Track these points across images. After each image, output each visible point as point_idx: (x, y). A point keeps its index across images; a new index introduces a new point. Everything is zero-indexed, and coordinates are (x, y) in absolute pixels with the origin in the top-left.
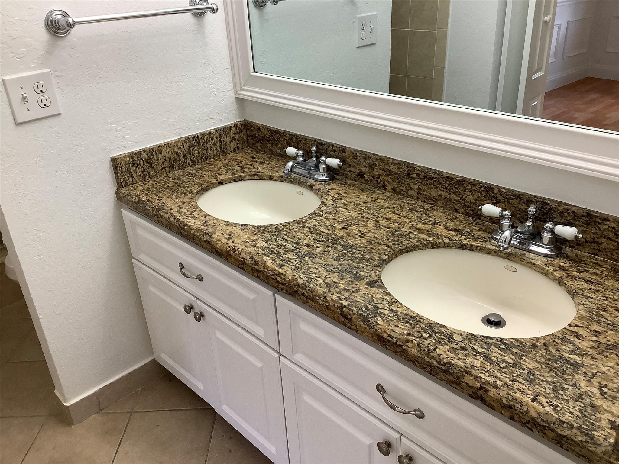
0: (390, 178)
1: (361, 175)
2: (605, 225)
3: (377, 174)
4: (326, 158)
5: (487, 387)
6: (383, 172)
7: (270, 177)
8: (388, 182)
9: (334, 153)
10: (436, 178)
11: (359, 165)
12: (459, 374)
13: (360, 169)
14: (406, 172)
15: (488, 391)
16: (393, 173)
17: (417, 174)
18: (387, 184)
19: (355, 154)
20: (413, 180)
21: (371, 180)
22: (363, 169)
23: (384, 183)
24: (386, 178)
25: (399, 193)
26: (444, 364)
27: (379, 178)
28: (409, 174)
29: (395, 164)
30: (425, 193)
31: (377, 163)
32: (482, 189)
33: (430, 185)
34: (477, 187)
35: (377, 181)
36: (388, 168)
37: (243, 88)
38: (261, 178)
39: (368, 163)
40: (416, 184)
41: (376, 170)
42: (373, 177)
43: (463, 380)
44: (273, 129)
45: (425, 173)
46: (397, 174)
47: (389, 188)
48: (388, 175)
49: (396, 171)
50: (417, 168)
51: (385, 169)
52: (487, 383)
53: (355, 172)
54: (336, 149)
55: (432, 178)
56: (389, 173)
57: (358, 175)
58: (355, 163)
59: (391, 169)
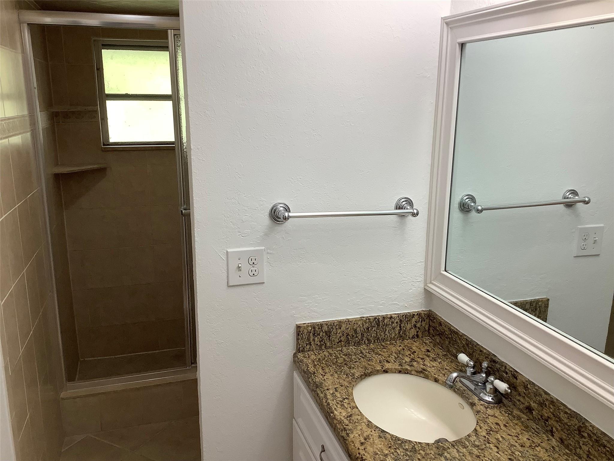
0: (559, 425)
1: (530, 409)
3: (546, 415)
4: (496, 379)
6: (552, 416)
7: (436, 379)
8: (557, 429)
9: (505, 375)
10: (609, 448)
11: (529, 398)
13: (530, 403)
14: (576, 427)
16: (563, 422)
17: (588, 434)
18: (555, 430)
19: (527, 385)
20: (583, 439)
21: (539, 418)
22: (533, 405)
23: (552, 428)
24: (555, 423)
27: (547, 421)
28: (579, 430)
29: (566, 413)
31: (547, 404)
33: (601, 452)
35: (545, 423)
36: (558, 414)
37: (433, 282)
38: (426, 377)
39: (538, 400)
40: (586, 445)
41: (545, 411)
42: (541, 416)
44: (453, 328)
46: (568, 425)
47: (556, 435)
49: (566, 421)
50: (589, 428)
51: (554, 414)
53: (524, 404)
54: (508, 371)
55: (605, 446)
56: (558, 420)
57: (526, 408)
58: (525, 394)
59: (561, 417)
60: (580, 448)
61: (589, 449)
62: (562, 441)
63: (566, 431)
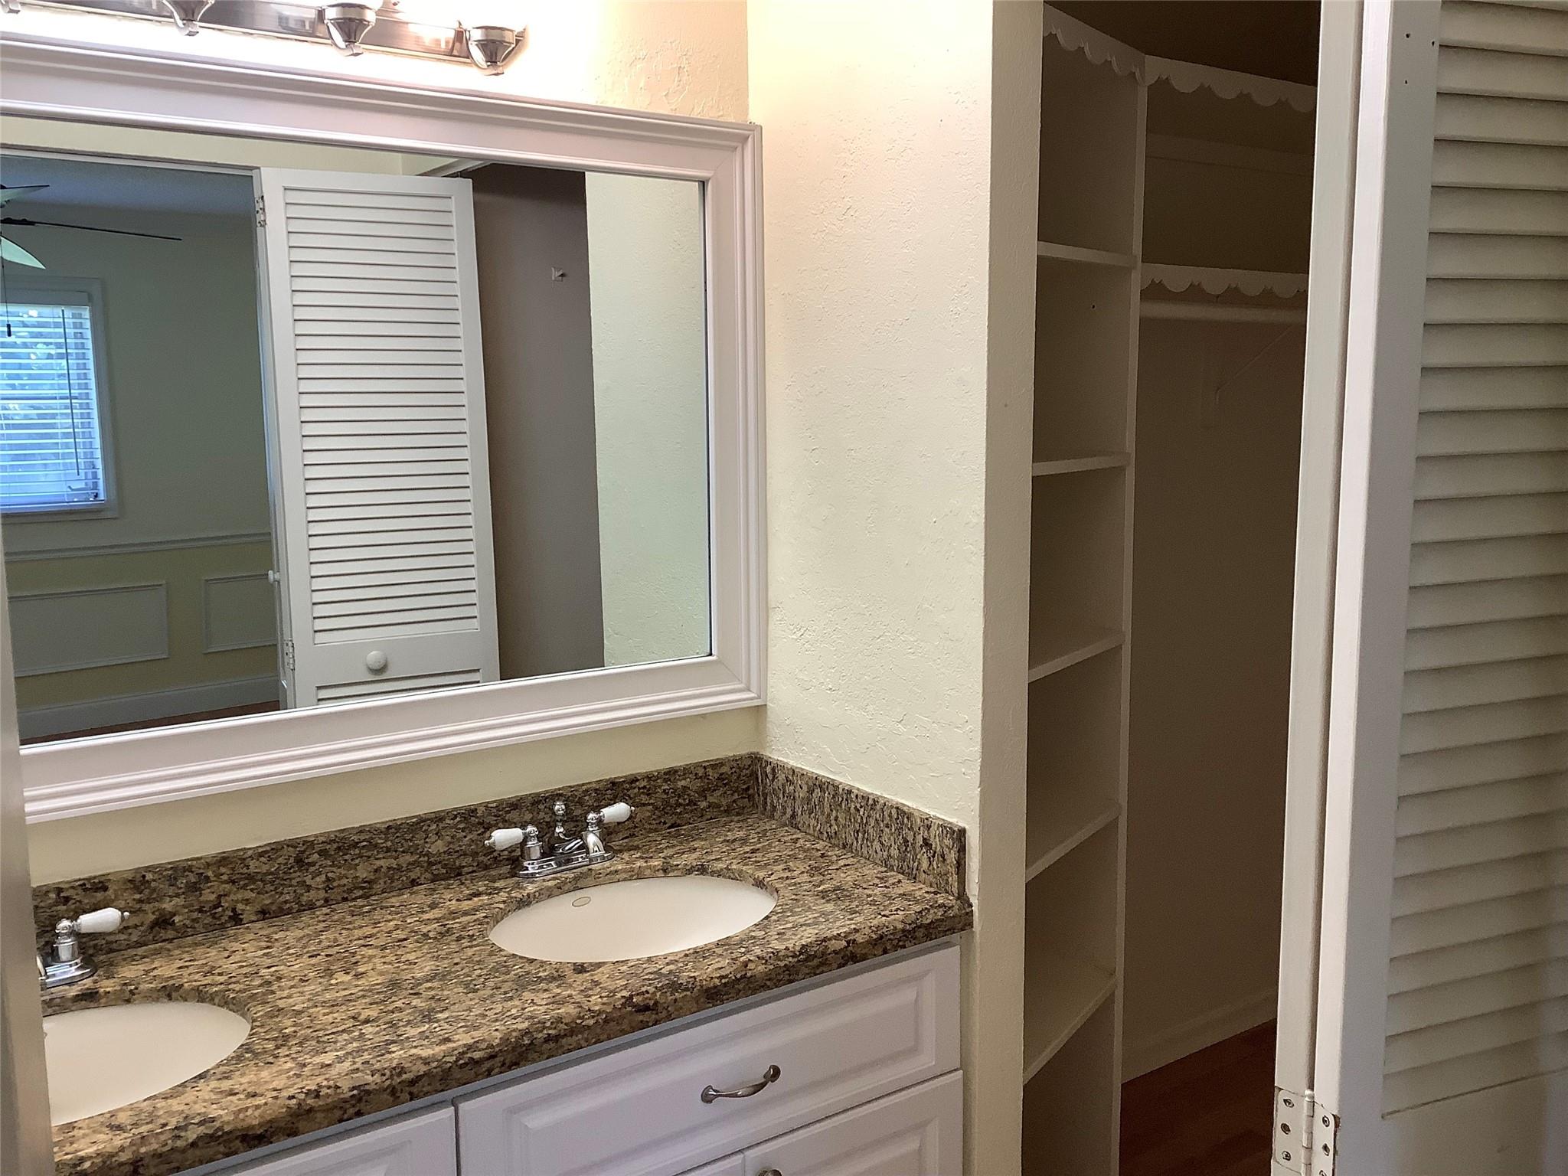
0: (252, 890)
1: (164, 921)
2: (634, 788)
3: (213, 897)
4: (74, 918)
5: (851, 937)
6: (228, 887)
8: (247, 902)
10: (364, 841)
11: (155, 900)
12: (821, 949)
13: (158, 910)
14: (292, 860)
15: (855, 940)
16: (259, 877)
17: (320, 853)
18: (243, 907)
20: (312, 869)
21: (193, 920)
22: (168, 906)
23: (234, 910)
24: (239, 896)
26: (801, 953)
28: (299, 861)
29: (261, 855)
30: (344, 881)
31: (210, 874)
32: (458, 819)
33: (352, 860)
34: (448, 821)
40: (320, 874)
41: (209, 890)
42: (200, 911)
43: (829, 951)
45: (338, 842)
48: (244, 887)
50: (318, 840)
51: (234, 878)
52: (847, 934)
53: (142, 925)
54: (68, 894)
55: (355, 845)
56: (246, 881)
57: (152, 927)
58: (140, 901)
59: (252, 870)
60: (309, 888)
61: (326, 876)
62: (264, 914)
63: (269, 887)
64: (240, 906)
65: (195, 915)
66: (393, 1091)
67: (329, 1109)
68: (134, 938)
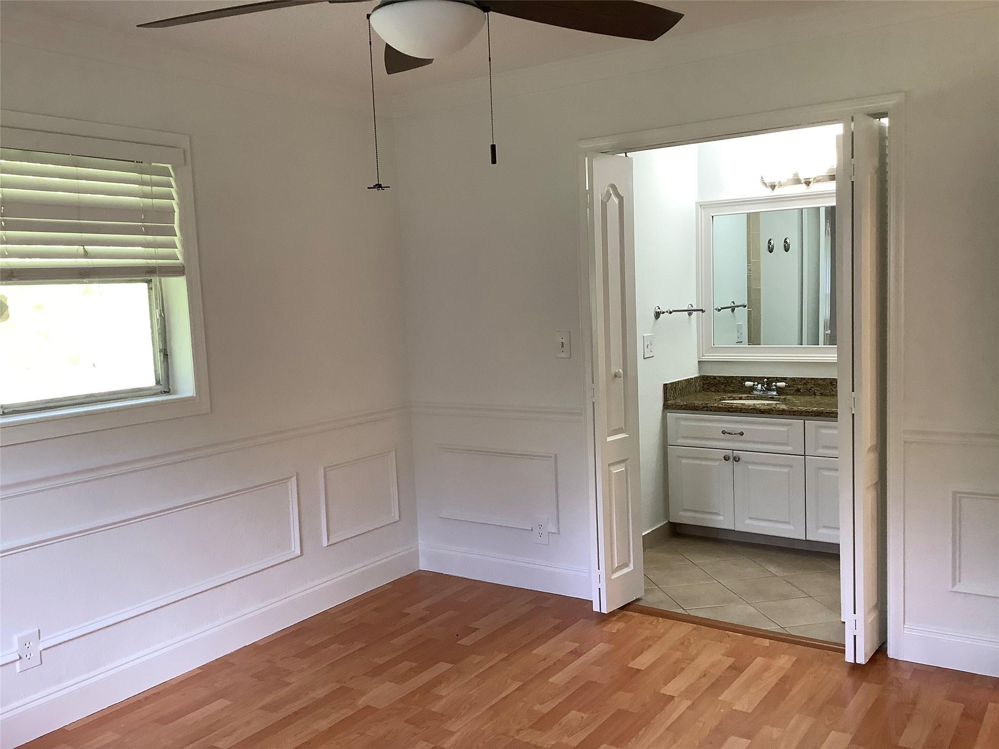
0: (819, 388)
1: (798, 390)
3: (810, 387)
4: (776, 383)
6: (813, 385)
8: (817, 390)
11: (797, 385)
13: (797, 387)
16: (821, 385)
19: (793, 379)
21: (805, 392)
22: (799, 387)
23: (814, 392)
24: (816, 388)
25: (825, 395)
27: (810, 390)
28: (831, 383)
31: (809, 381)
35: (810, 392)
37: (705, 355)
39: (802, 383)
42: (807, 390)
46: (824, 385)
47: (818, 393)
48: (817, 387)
49: (822, 383)
53: (794, 390)
56: (818, 385)
57: (796, 391)
58: (793, 384)
59: (819, 383)
62: (822, 394)
63: (823, 388)
64: (816, 391)
65: (805, 390)
66: (789, 412)
67: (777, 411)
68: (792, 392)
